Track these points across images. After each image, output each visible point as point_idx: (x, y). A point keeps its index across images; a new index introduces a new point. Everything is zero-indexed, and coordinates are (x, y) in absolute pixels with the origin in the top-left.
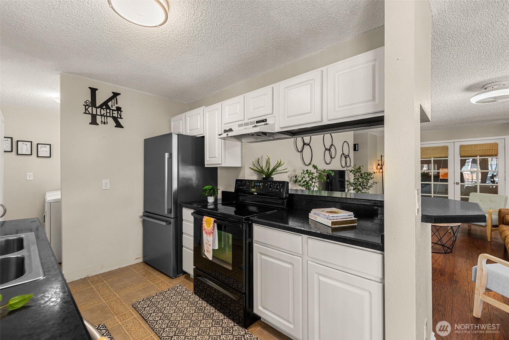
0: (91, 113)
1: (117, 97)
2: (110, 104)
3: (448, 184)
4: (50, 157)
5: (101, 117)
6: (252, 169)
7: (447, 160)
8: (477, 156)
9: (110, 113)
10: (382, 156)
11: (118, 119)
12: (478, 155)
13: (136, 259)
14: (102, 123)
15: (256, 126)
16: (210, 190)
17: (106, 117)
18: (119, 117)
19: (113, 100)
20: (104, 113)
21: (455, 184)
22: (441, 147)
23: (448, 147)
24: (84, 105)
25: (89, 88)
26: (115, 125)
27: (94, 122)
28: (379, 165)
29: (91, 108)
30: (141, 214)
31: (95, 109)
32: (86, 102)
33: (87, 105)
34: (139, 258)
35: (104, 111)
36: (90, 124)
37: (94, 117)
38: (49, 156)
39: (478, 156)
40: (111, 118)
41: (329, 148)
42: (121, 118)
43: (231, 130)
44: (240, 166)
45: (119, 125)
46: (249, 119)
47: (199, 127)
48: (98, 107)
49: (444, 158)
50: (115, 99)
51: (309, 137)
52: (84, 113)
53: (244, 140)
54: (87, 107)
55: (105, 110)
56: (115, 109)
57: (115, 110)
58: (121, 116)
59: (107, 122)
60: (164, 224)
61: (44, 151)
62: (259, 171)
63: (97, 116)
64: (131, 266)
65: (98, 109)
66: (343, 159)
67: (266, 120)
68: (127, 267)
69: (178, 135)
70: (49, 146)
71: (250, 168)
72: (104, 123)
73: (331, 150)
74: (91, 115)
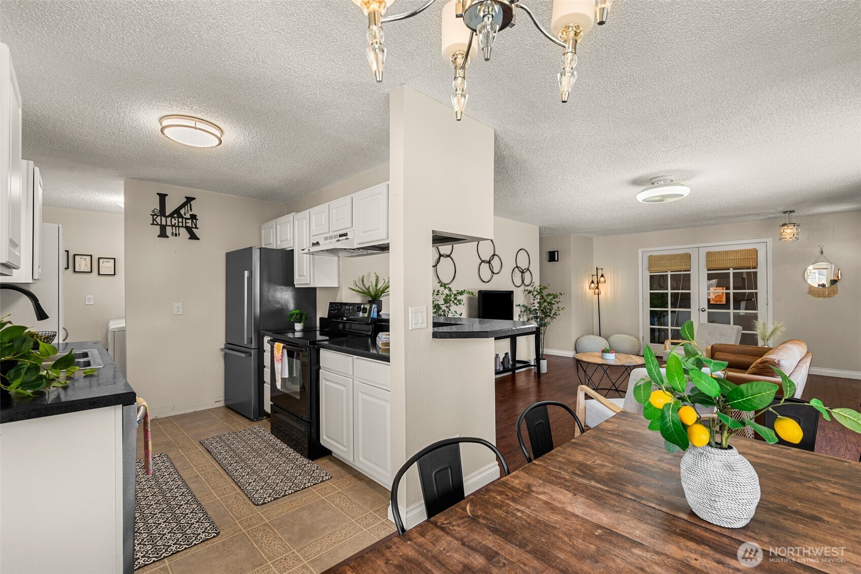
0: (160, 223)
1: (191, 202)
2: (182, 211)
3: (690, 312)
4: (115, 274)
5: (171, 227)
6: (354, 290)
7: (690, 274)
8: (729, 269)
9: (182, 222)
10: (597, 269)
11: (193, 229)
12: (731, 267)
13: (216, 402)
14: (173, 236)
15: (339, 240)
16: (297, 314)
17: (177, 228)
18: (194, 226)
19: (186, 207)
20: (175, 223)
21: (701, 312)
22: (680, 255)
23: (690, 256)
24: (151, 215)
25: (158, 194)
26: (189, 236)
27: (163, 234)
28: (592, 282)
29: (159, 217)
30: (223, 346)
31: (165, 218)
32: (153, 211)
33: (155, 215)
34: (220, 401)
35: (175, 220)
36: (159, 236)
37: (163, 229)
38: (113, 274)
39: (731, 269)
40: (184, 228)
41: (488, 260)
42: (196, 228)
43: (318, 243)
44: (337, 286)
45: (193, 237)
46: (333, 232)
47: (289, 238)
48: (168, 217)
49: (684, 271)
50: (189, 205)
51: (451, 246)
52: (151, 224)
53: (341, 254)
54: (155, 217)
55: (177, 219)
56: (189, 217)
57: (188, 219)
58: (196, 225)
59: (179, 234)
60: (243, 355)
61: (107, 267)
62: (363, 293)
63: (167, 227)
64: (209, 410)
65: (168, 219)
66: (518, 274)
67: (347, 233)
68: (204, 410)
69: (260, 249)
70: (113, 260)
71: (351, 288)
72: (176, 235)
73: (491, 262)
74: (159, 227)
